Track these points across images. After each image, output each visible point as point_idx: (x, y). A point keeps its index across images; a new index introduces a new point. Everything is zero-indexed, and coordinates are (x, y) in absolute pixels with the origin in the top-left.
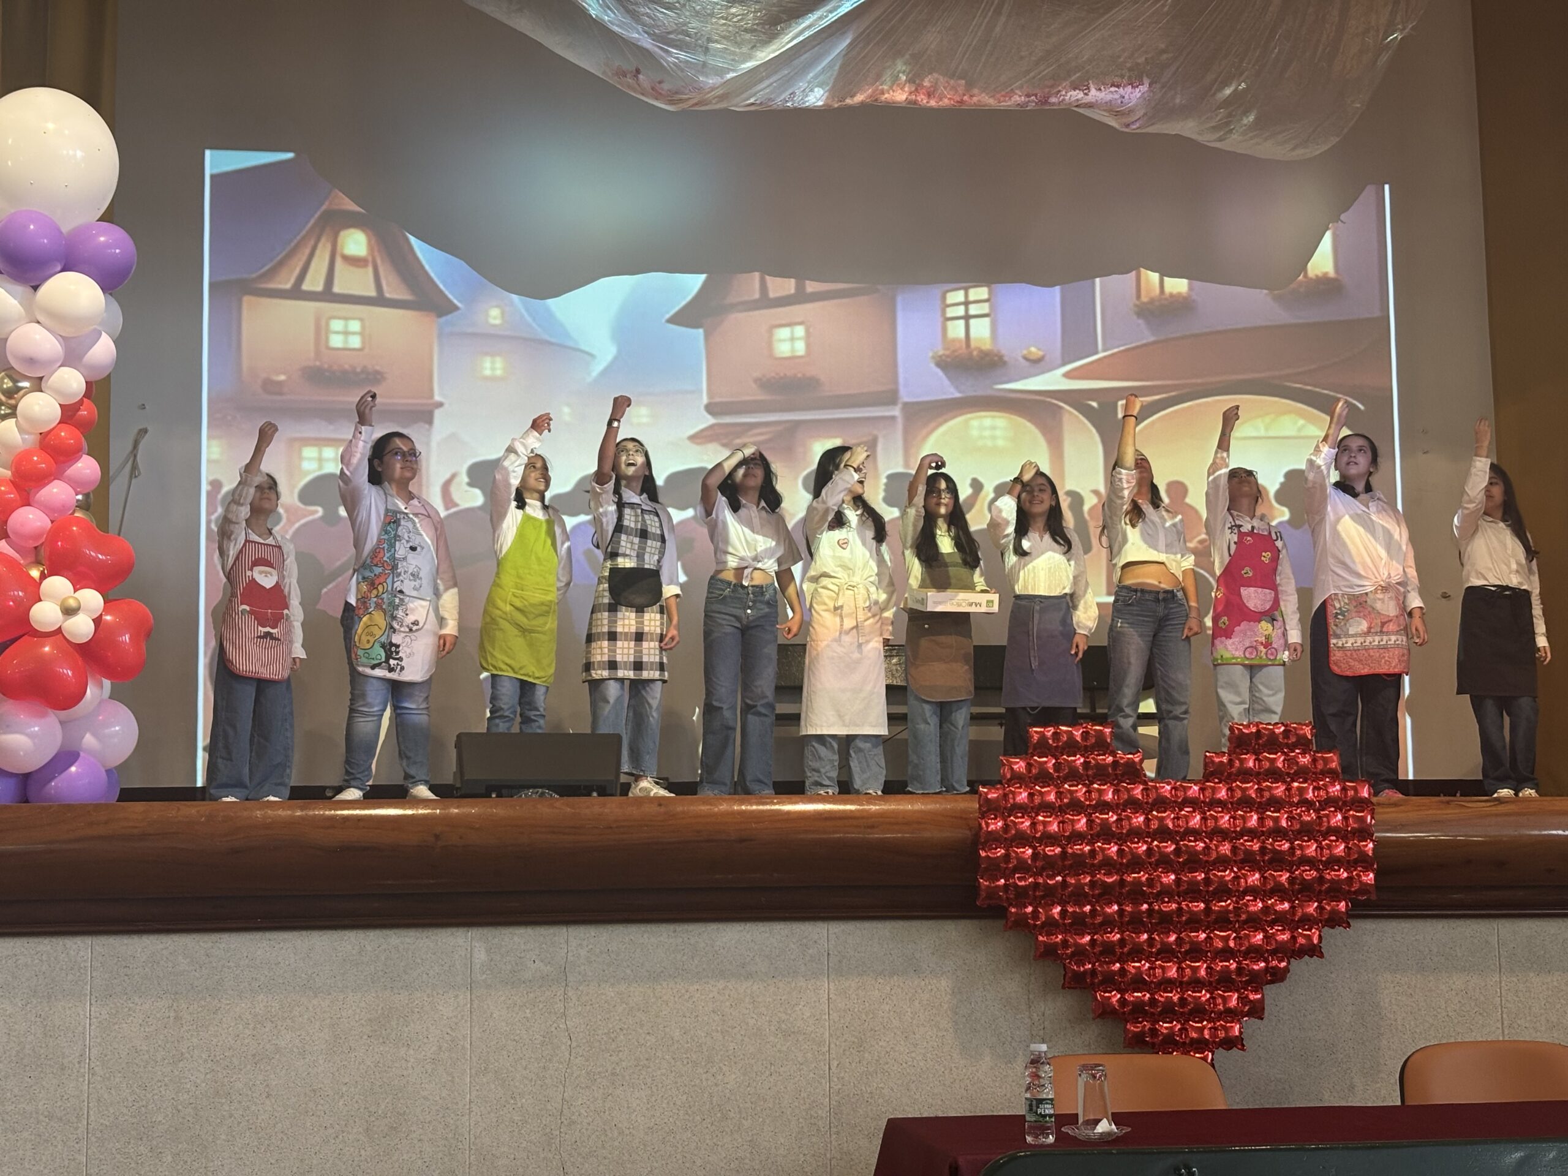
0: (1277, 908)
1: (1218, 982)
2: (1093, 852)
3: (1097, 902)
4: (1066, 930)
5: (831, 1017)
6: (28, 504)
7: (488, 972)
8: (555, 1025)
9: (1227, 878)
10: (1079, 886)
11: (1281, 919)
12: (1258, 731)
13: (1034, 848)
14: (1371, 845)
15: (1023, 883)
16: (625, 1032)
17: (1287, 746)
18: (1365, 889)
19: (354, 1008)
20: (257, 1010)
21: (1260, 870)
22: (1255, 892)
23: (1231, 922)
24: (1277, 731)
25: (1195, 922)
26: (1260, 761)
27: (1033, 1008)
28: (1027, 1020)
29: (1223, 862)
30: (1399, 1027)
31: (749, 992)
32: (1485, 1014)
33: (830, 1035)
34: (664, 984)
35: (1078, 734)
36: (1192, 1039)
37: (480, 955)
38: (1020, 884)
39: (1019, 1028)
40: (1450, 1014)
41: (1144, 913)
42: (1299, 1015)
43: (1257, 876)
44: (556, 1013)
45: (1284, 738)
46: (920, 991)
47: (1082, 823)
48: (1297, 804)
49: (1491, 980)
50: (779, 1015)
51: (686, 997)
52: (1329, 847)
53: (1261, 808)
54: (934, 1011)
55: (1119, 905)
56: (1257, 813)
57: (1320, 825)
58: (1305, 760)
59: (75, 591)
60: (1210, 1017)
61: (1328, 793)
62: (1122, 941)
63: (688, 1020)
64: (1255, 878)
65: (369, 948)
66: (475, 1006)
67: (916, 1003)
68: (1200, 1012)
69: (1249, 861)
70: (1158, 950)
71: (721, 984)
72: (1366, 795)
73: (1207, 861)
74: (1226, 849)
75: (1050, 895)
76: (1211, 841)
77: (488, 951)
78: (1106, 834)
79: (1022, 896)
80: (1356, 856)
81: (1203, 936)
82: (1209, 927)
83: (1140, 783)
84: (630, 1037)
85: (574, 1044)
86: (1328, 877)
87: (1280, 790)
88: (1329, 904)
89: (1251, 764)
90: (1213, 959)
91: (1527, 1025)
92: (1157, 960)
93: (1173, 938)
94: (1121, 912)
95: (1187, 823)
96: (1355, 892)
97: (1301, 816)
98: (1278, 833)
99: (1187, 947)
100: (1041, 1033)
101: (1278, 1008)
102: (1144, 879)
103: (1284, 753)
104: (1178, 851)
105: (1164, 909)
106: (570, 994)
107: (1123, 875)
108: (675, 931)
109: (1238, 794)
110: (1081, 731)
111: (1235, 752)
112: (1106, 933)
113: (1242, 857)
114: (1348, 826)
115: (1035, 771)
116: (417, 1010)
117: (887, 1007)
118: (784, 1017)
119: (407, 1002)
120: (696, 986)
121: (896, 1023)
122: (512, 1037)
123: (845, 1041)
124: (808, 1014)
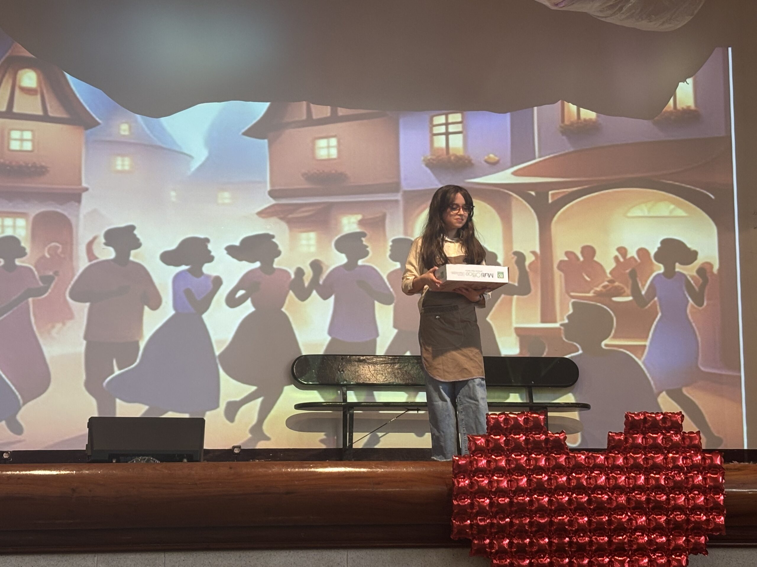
0: (658, 541)
2: (531, 501)
3: (534, 536)
4: (512, 556)
9: (624, 520)
10: (522, 525)
11: (660, 549)
12: (645, 418)
13: (491, 499)
14: (722, 498)
15: (483, 523)
17: (665, 428)
18: (718, 527)
21: (646, 514)
22: (642, 529)
23: (626, 550)
24: (658, 418)
25: (601, 551)
26: (646, 439)
29: (621, 509)
35: (521, 419)
38: (481, 524)
41: (566, 544)
43: (644, 518)
45: (663, 423)
47: (524, 481)
48: (672, 469)
52: (694, 498)
53: (647, 472)
55: (549, 539)
56: (644, 475)
57: (687, 483)
58: (677, 438)
61: (692, 461)
62: (551, 564)
64: (642, 520)
69: (639, 508)
72: (719, 463)
73: (610, 508)
74: (622, 499)
75: (502, 532)
76: (612, 494)
78: (540, 489)
79: (482, 532)
80: (712, 505)
81: (607, 560)
82: (611, 554)
83: (564, 454)
86: (693, 519)
87: (660, 459)
88: (693, 538)
89: (640, 441)
93: (586, 561)
94: (550, 543)
95: (596, 482)
96: (711, 530)
97: (673, 477)
98: (659, 489)
102: (566, 520)
103: (662, 433)
104: (589, 501)
105: (580, 541)
107: (552, 516)
108: (240, 557)
109: (631, 462)
110: (524, 417)
111: (629, 433)
112: (540, 558)
113: (633, 505)
114: (706, 484)
115: (491, 445)
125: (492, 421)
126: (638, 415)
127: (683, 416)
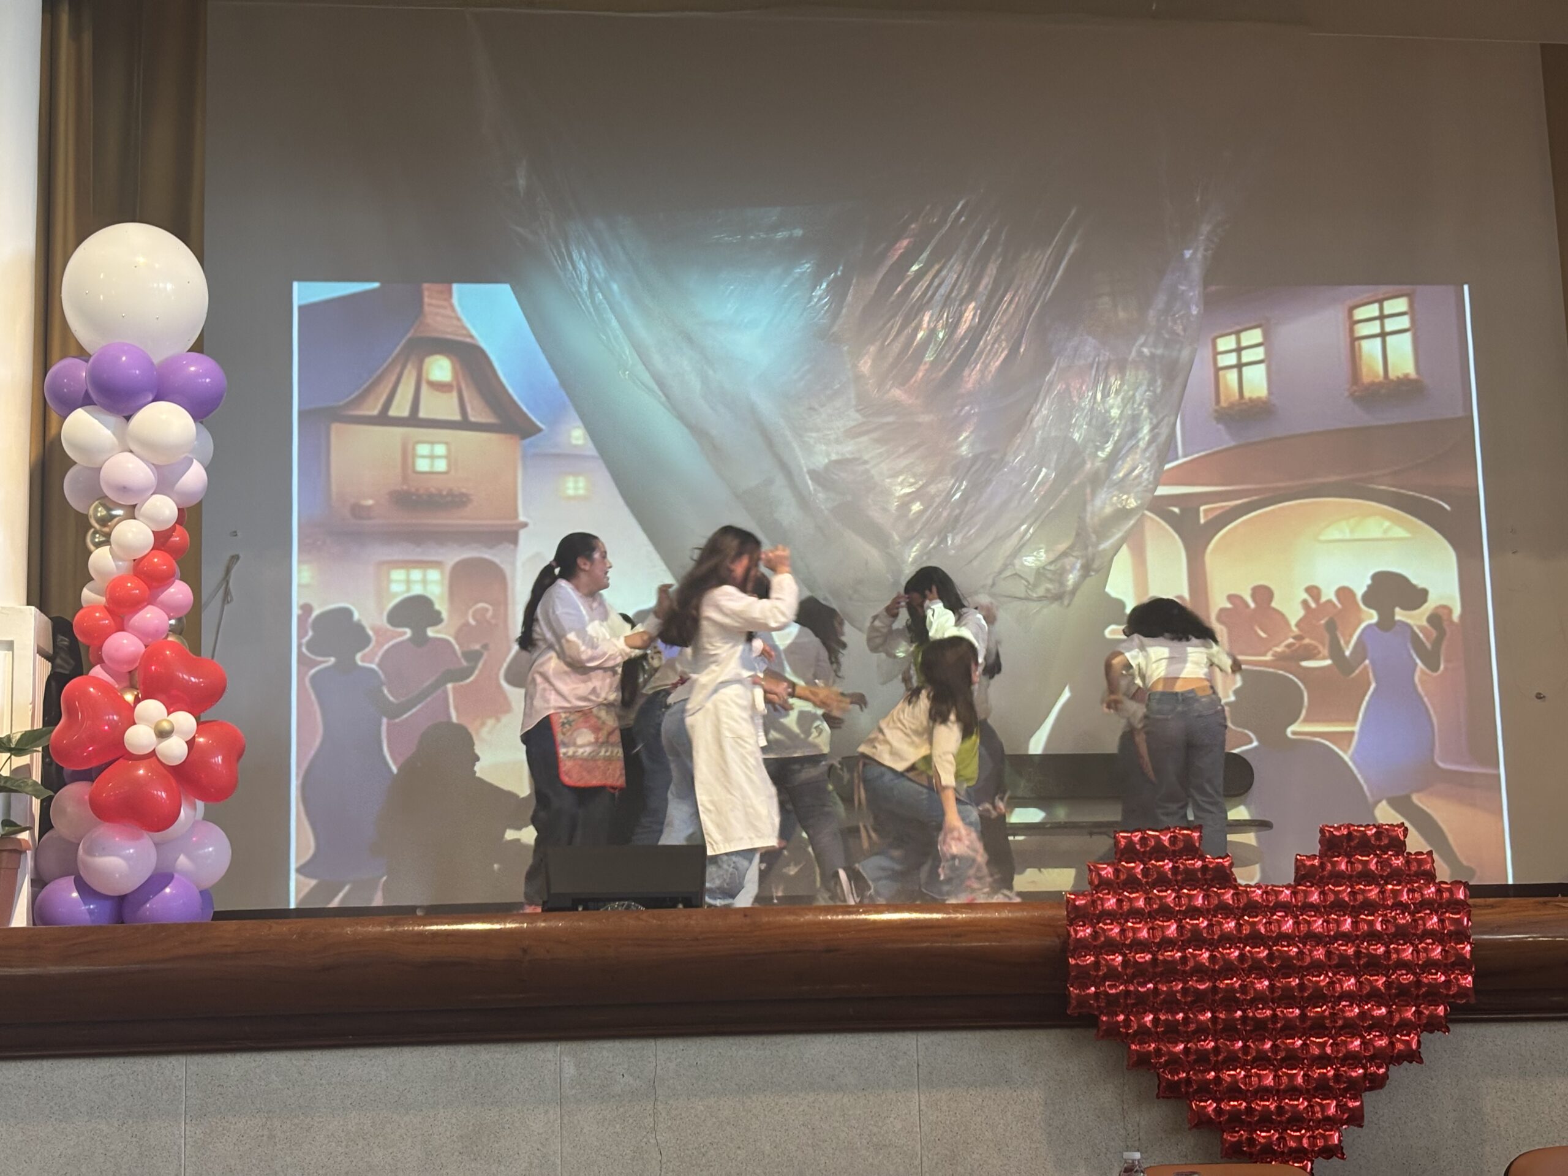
0: (1374, 1013)
1: (1316, 1089)
2: (1184, 959)
3: (1190, 1009)
4: (1158, 1038)
5: (922, 1130)
6: (121, 628)
7: (578, 1087)
8: (645, 1140)
9: (1322, 984)
10: (1172, 993)
11: (1378, 1025)
12: (1350, 833)
13: (1124, 955)
14: (1468, 948)
15: (1113, 991)
16: (715, 1146)
17: (1379, 847)
18: (1463, 992)
19: (445, 1124)
20: (350, 1127)
21: (1355, 975)
22: (1351, 997)
23: (1327, 1028)
24: (1369, 833)
25: (1290, 1029)
26: (1352, 863)
27: (1127, 1118)
28: (1122, 1132)
29: (1318, 967)
30: (1503, 1133)
31: (839, 1105)
33: (922, 1148)
34: (754, 1098)
35: (1165, 839)
36: (1291, 1148)
37: (570, 1070)
38: (1111, 992)
39: (1113, 1139)
41: (1238, 1020)
42: (1399, 1122)
43: (1353, 980)
44: (646, 1128)
45: (1376, 840)
46: (1012, 1102)
47: (1172, 929)
48: (1392, 907)
50: (870, 1127)
51: (776, 1110)
52: (1426, 950)
53: (1355, 911)
54: (1027, 1123)
55: (1213, 1013)
56: (1351, 916)
57: (1416, 928)
58: (1398, 862)
59: (169, 713)
60: (1308, 1125)
61: (1422, 895)
62: (1216, 1050)
63: (778, 1133)
64: (1350, 983)
65: (459, 1063)
66: (565, 1122)
67: (1009, 1114)
68: (1297, 1120)
69: (1344, 966)
70: (1254, 1057)
71: (811, 1097)
72: (1461, 896)
73: (1301, 967)
74: (1320, 953)
75: (1142, 1004)
76: (1305, 946)
77: (578, 1065)
78: (1197, 940)
79: (1113, 1004)
80: (1453, 959)
81: (1300, 1042)
82: (1305, 1033)
83: (1230, 887)
84: (721, 1152)
85: (664, 1160)
86: (1425, 980)
87: (1373, 893)
88: (1427, 1009)
89: (1343, 867)
90: (1310, 1067)
92: (1252, 1068)
93: (1268, 1045)
94: (1214, 1019)
95: (1280, 928)
96: (1453, 996)
97: (1395, 918)
98: (1373, 936)
99: (1283, 1054)
100: (1137, 1144)
101: (1378, 1116)
102: (1237, 985)
103: (1376, 855)
104: (1271, 957)
105: (1258, 1016)
106: (660, 1107)
107: (1215, 981)
108: (763, 1044)
109: (1331, 898)
110: (1169, 835)
111: (1326, 855)
112: (1200, 1041)
113: (1335, 961)
114: (1444, 929)
115: (1123, 877)
116: (507, 1126)
117: (979, 1119)
118: (875, 1130)
119: (497, 1118)
120: (786, 1099)
121: (989, 1135)
122: (602, 1153)
123: (937, 1154)
124: (900, 1127)
125: (1123, 842)
126: (1339, 829)
127: (1406, 829)
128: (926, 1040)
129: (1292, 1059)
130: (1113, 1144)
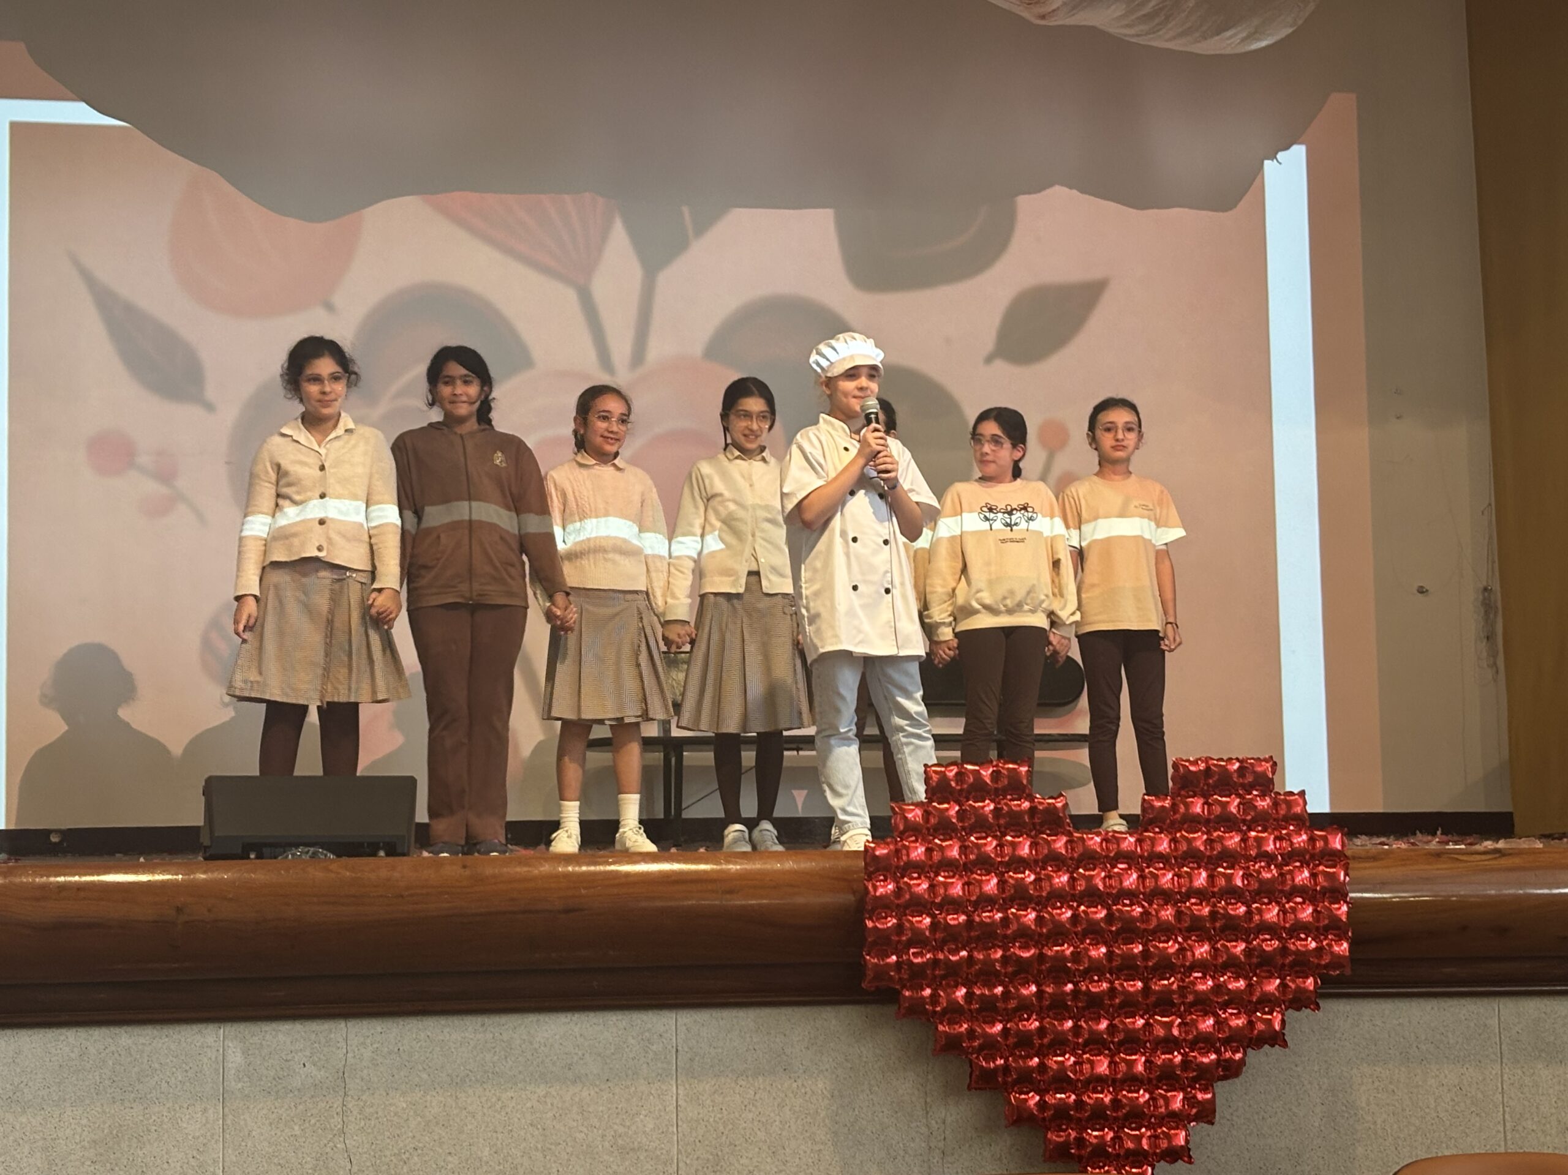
0: (1230, 987)
1: (1160, 1079)
2: (1005, 921)
3: (1011, 982)
4: (972, 1017)
5: (679, 1129)
7: (246, 1079)
8: (331, 1144)
9: (1171, 951)
10: (989, 963)
11: (1235, 1000)
12: (1208, 768)
13: (933, 917)
14: (1345, 908)
15: (918, 960)
16: (419, 1151)
17: (1243, 786)
18: (1337, 962)
19: (73, 1126)
21: (1210, 939)
22: (1205, 967)
23: (1173, 1005)
24: (1230, 768)
26: (1210, 805)
27: (931, 1113)
28: (924, 1130)
29: (1166, 931)
30: (1380, 1132)
31: (577, 1099)
32: (1483, 1115)
33: (679, 1152)
34: (470, 1092)
35: (986, 773)
36: (1128, 1150)
37: (236, 1058)
38: (915, 961)
39: (913, 1139)
40: (1441, 1116)
41: (1067, 994)
42: (1256, 1117)
43: (1206, 947)
44: (332, 1130)
45: (1239, 776)
46: (791, 1095)
47: (991, 884)
48: (1255, 858)
49: (1491, 1073)
50: (616, 1127)
51: (498, 1107)
52: (1294, 910)
53: (1210, 862)
54: (809, 1119)
55: (1038, 985)
56: (1206, 869)
57: (1284, 882)
58: (1263, 804)
60: (1150, 1122)
61: (1292, 844)
62: (1041, 1030)
63: (500, 1136)
64: (1202, 950)
65: (92, 1050)
66: (229, 1122)
67: (787, 1109)
68: (1136, 1116)
69: (1196, 929)
70: (1086, 1040)
71: (541, 1091)
72: (1339, 847)
73: (1145, 930)
74: (1168, 913)
75: (953, 975)
76: (1150, 905)
77: (245, 1053)
78: (1021, 897)
79: (918, 976)
80: (1326, 922)
81: (1141, 1022)
82: (1149, 1011)
83: (1063, 834)
84: (427, 1158)
85: (355, 1169)
86: (1292, 947)
87: (1233, 841)
88: (1293, 981)
89: (1198, 810)
90: (1154, 1051)
91: (1535, 1127)
92: (1084, 1053)
93: (1104, 1025)
94: (1040, 993)
95: (1121, 883)
96: (1326, 966)
97: (1258, 872)
98: (1233, 894)
99: (1122, 1036)
100: (941, 1145)
101: (1231, 1111)
102: (1068, 952)
103: (1238, 795)
104: (1110, 918)
105: (1093, 990)
106: (350, 1106)
107: (1043, 948)
108: (483, 1025)
109: (1184, 847)
110: (991, 770)
111: (1179, 795)
112: (1021, 1020)
113: (1188, 923)
114: (1316, 884)
115: (933, 821)
116: (154, 1128)
117: (750, 1116)
118: (621, 1130)
119: (141, 1118)
120: (510, 1094)
121: (761, 1135)
122: (276, 1160)
123: (698, 1158)
124: (651, 1126)
125: (935, 777)
126: (1195, 763)
127: (1275, 764)
128: (687, 1019)
129: (1132, 1042)
130: (912, 1145)
